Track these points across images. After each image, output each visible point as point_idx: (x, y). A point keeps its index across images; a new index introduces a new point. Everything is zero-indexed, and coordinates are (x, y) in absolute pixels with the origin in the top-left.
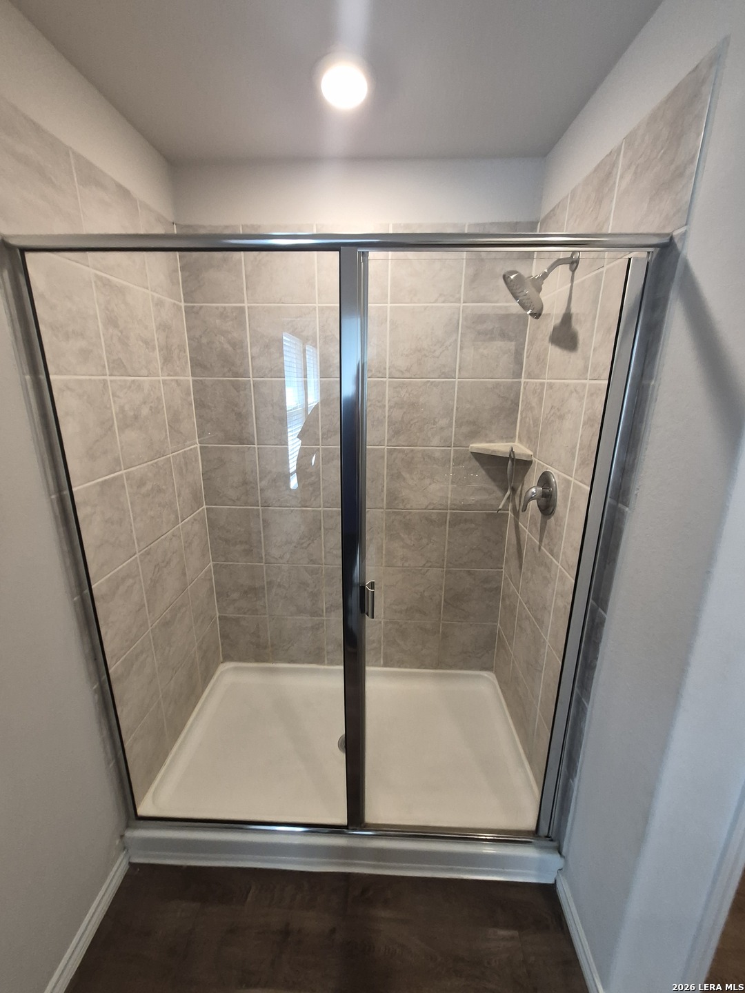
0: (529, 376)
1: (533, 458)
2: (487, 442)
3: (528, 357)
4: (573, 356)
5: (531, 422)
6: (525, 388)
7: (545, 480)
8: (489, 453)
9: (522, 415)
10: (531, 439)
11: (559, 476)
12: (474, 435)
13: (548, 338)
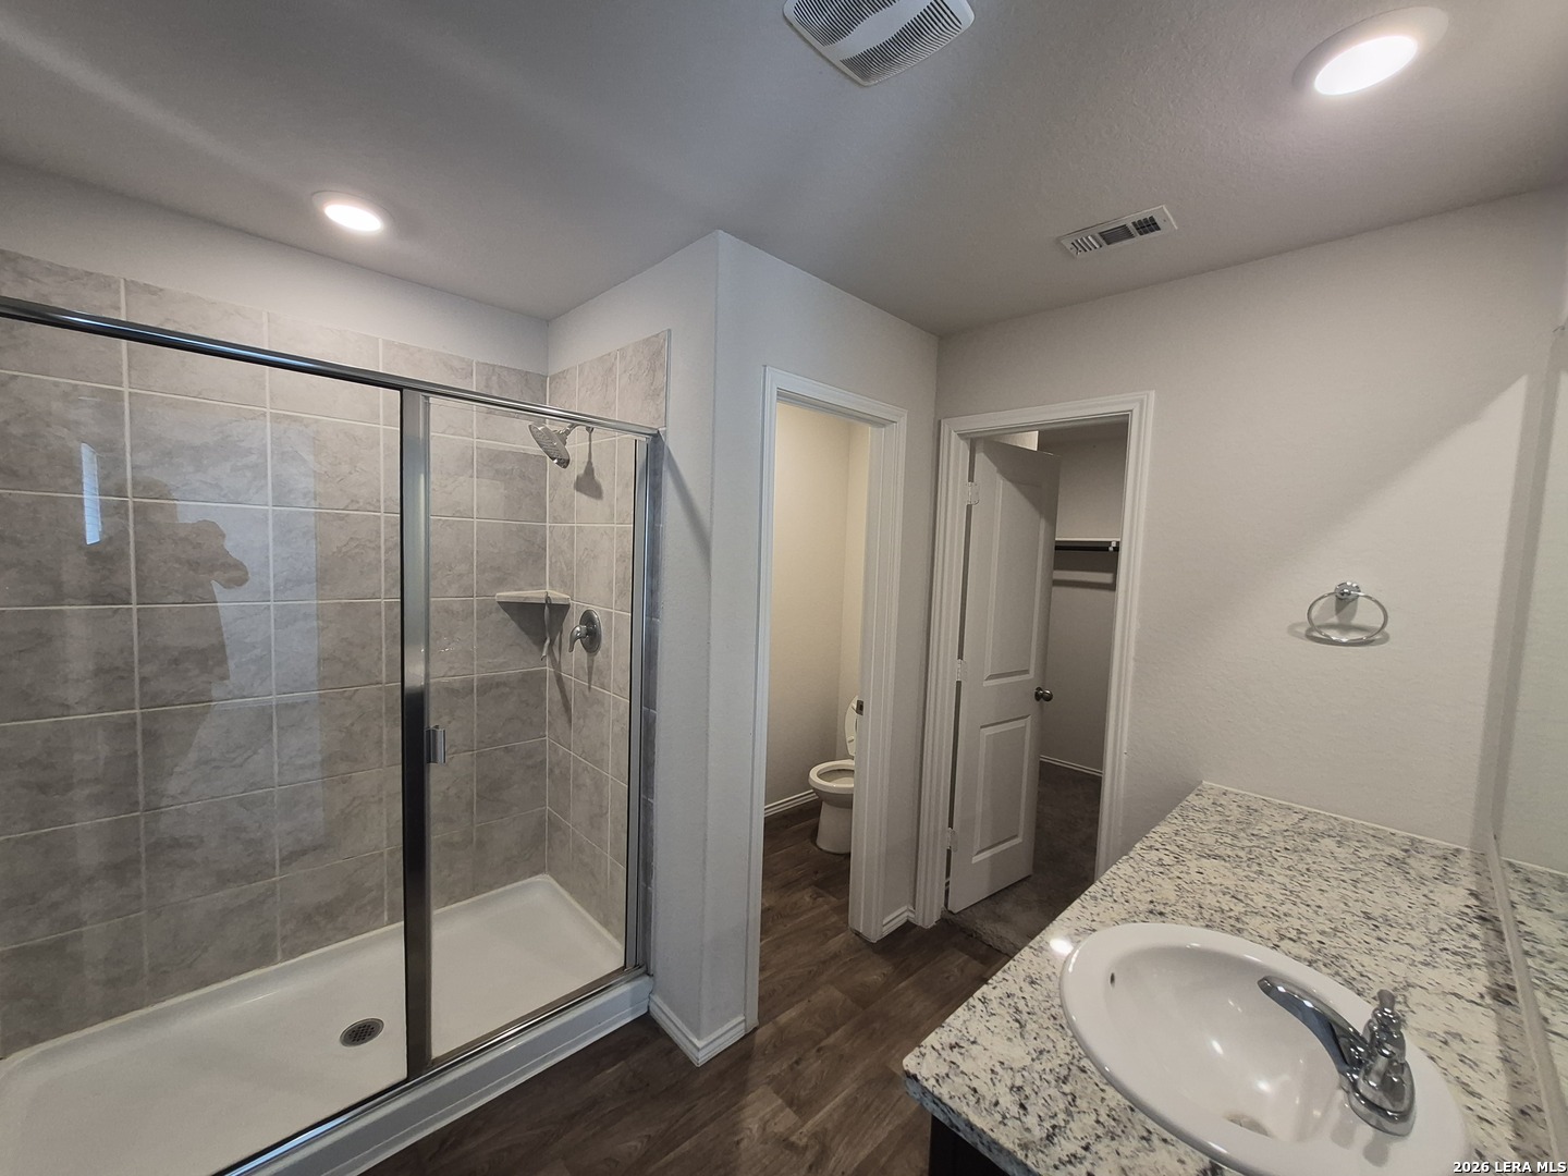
0: (555, 520)
1: (571, 601)
2: (516, 590)
3: (551, 501)
4: (599, 502)
5: (564, 566)
6: (551, 532)
7: (588, 618)
8: (522, 600)
9: (550, 561)
10: (565, 583)
11: (600, 611)
12: (501, 583)
13: (572, 486)
